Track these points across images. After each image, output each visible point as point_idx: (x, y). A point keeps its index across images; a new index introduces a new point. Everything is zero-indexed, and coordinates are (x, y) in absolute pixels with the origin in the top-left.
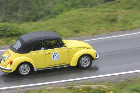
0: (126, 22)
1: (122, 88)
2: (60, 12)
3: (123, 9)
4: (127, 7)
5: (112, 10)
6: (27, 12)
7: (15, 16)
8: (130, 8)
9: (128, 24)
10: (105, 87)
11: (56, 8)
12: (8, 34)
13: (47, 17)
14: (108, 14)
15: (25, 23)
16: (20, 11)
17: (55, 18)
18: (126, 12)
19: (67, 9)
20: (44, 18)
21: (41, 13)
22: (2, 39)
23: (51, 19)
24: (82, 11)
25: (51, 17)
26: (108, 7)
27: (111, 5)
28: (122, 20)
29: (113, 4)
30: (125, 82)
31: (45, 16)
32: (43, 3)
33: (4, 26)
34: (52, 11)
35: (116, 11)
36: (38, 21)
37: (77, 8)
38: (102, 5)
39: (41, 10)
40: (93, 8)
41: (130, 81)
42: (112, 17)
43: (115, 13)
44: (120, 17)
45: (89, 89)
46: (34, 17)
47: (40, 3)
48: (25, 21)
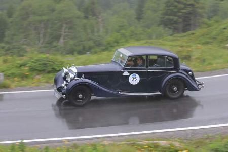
0: (204, 61)
1: (198, 147)
2: (116, 44)
3: (199, 43)
4: (203, 42)
5: (185, 44)
6: (72, 42)
7: (55, 46)
8: (207, 43)
9: (206, 63)
10: (177, 144)
11: (110, 38)
12: (50, 70)
13: (98, 49)
14: (180, 48)
15: (68, 55)
16: (62, 40)
18: (204, 47)
19: (124, 40)
20: (92, 50)
21: (91, 43)
23: (104, 52)
24: (146, 43)
25: (104, 50)
26: (178, 40)
27: (182, 37)
28: (198, 58)
29: (185, 36)
30: (202, 139)
31: (94, 47)
32: (93, 31)
33: (44, 58)
34: (105, 42)
35: (190, 46)
36: (85, 53)
37: (138, 40)
38: (171, 38)
39: (89, 40)
40: (160, 40)
41: (208, 137)
42: (185, 54)
43: (190, 49)
44: (195, 54)
45: (156, 147)
46: (80, 48)
47: (89, 31)
48: (68, 54)
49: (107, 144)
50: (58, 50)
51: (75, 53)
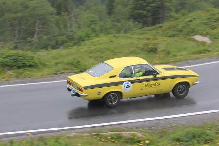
0: (169, 53)
1: (161, 136)
2: (87, 38)
3: (166, 36)
4: (170, 34)
5: (151, 37)
6: (45, 37)
7: (30, 42)
8: (173, 36)
9: (171, 55)
10: (140, 135)
11: (81, 33)
13: (70, 44)
14: (147, 42)
16: (36, 35)
17: (80, 45)
18: (169, 40)
19: (94, 34)
20: (65, 44)
21: (64, 38)
22: (12, 71)
23: (75, 47)
24: (114, 37)
25: (75, 44)
26: (146, 33)
27: (150, 30)
28: (163, 51)
29: (153, 29)
30: (166, 129)
31: (67, 42)
32: (65, 26)
34: (76, 37)
35: (156, 39)
36: (59, 48)
37: (107, 34)
38: (139, 31)
39: (62, 35)
40: (128, 34)
41: (171, 127)
42: (151, 46)
43: (156, 42)
44: (161, 47)
45: (119, 137)
46: (54, 43)
47: (62, 26)
48: (42, 49)
49: (72, 136)
50: (32, 45)
51: (49, 47)
